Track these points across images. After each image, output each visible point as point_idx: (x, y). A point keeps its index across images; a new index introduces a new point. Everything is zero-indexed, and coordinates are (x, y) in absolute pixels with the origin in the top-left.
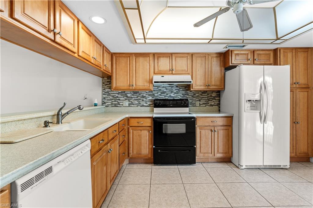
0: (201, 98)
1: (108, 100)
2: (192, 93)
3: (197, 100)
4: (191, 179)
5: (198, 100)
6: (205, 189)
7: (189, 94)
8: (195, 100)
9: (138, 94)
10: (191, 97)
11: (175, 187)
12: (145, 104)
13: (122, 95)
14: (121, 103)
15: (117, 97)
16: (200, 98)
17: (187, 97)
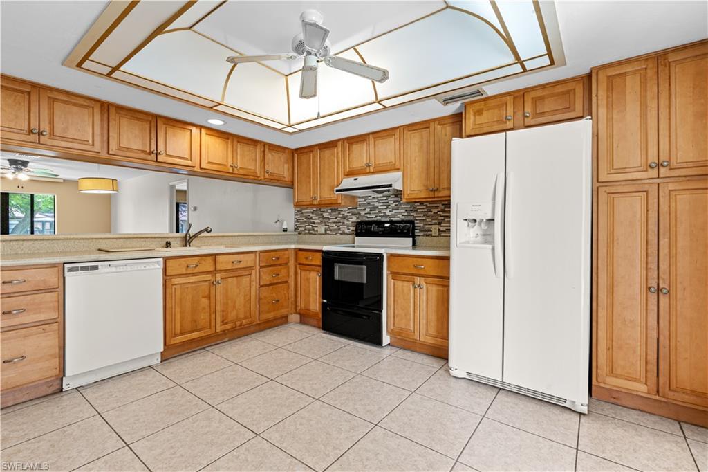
0: (443, 218)
1: (301, 223)
2: (424, 207)
3: (434, 221)
5: (436, 221)
7: (419, 210)
8: (430, 223)
9: (337, 213)
10: (422, 215)
12: (347, 231)
13: (317, 215)
14: (316, 229)
15: (311, 218)
16: (440, 218)
17: (415, 215)
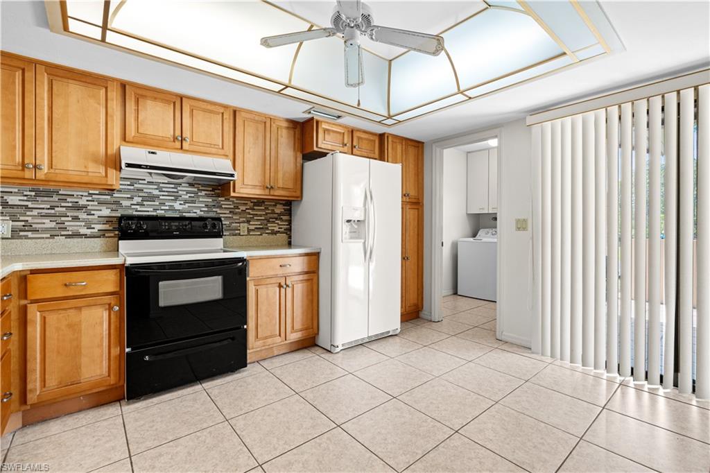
0: (251, 216)
2: (231, 203)
3: (241, 220)
4: (242, 403)
5: (244, 219)
6: (280, 413)
7: (223, 206)
8: (237, 221)
10: (228, 212)
11: (208, 435)
16: (248, 216)
17: (219, 211)
